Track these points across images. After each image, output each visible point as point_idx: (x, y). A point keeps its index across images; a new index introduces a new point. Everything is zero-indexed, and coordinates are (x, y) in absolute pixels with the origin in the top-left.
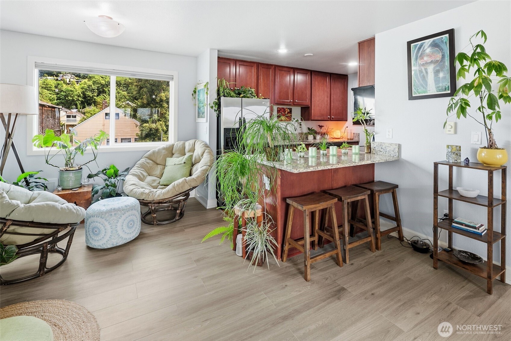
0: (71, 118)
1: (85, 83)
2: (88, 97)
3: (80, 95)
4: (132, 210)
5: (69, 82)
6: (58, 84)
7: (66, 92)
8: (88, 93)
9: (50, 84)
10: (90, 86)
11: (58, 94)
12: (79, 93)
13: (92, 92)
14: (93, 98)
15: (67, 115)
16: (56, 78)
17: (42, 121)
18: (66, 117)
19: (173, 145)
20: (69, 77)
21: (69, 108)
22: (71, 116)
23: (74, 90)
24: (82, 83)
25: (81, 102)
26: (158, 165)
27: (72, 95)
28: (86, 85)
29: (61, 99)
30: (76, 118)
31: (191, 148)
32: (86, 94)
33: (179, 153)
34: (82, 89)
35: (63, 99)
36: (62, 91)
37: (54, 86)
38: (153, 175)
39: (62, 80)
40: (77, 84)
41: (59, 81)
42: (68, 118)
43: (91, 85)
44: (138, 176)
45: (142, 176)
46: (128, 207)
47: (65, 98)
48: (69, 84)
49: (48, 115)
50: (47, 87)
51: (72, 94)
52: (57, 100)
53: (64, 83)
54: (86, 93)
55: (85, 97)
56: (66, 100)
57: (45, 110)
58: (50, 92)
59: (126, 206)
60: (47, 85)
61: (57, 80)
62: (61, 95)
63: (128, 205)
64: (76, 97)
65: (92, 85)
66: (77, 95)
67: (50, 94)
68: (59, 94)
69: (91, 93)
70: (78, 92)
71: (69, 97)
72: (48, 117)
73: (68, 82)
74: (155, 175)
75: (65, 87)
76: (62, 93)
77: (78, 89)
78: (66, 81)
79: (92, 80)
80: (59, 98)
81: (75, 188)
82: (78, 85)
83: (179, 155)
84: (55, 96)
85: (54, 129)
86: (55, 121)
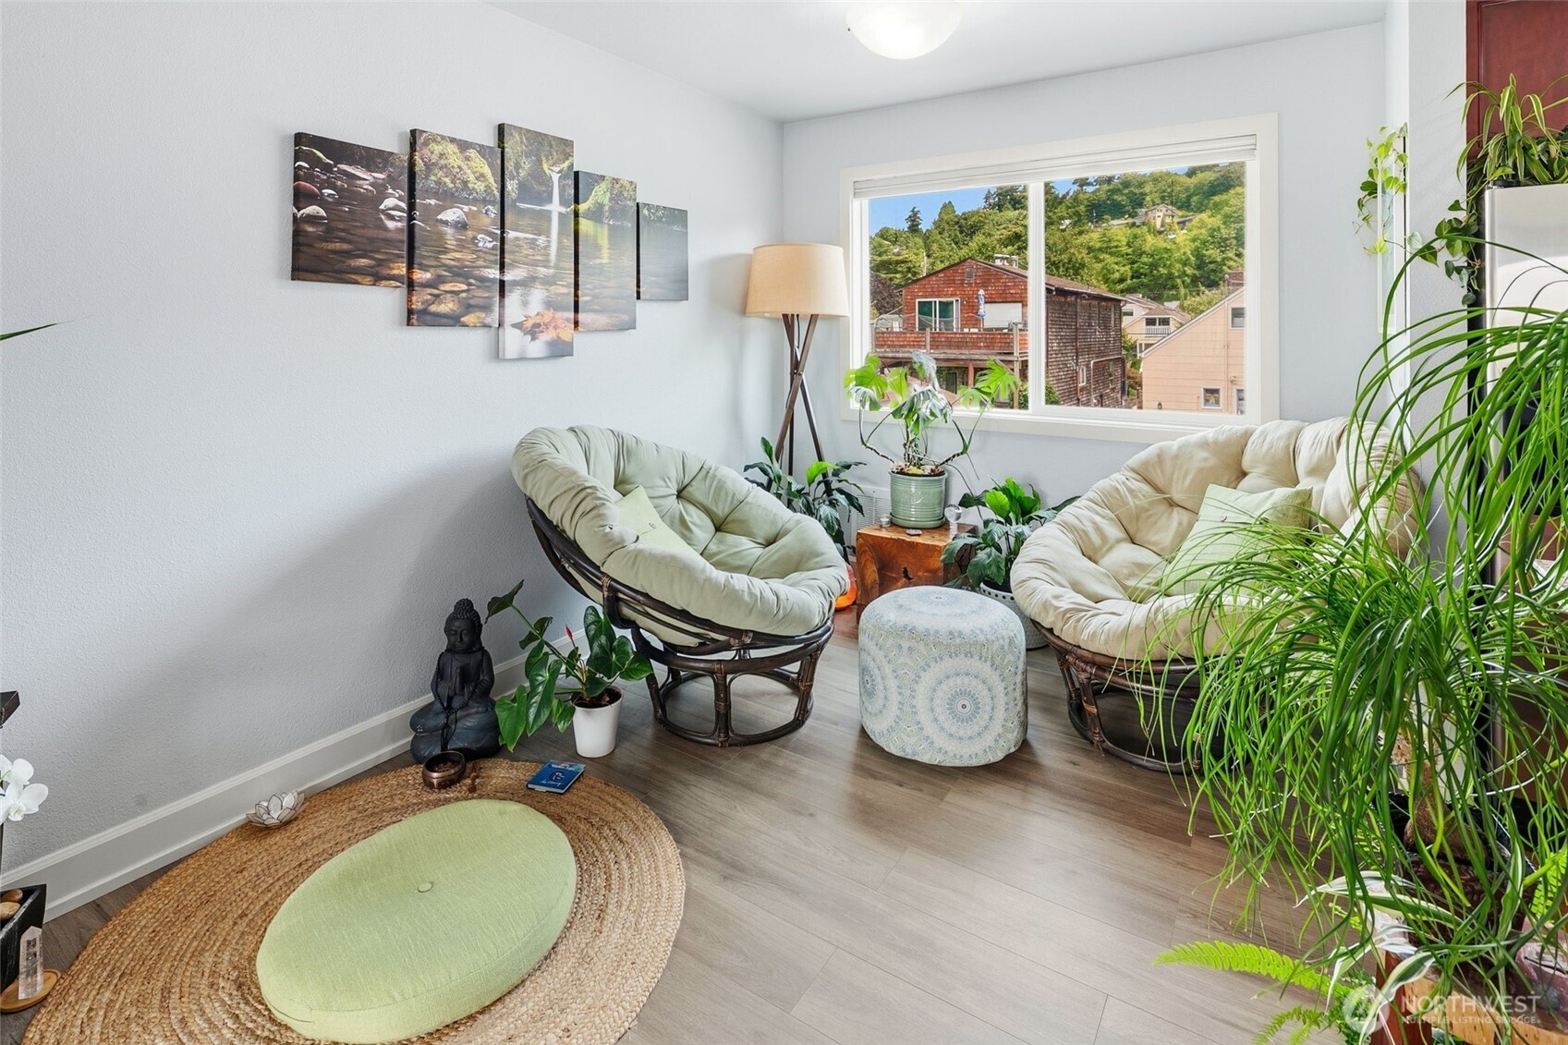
0: (1157, 326)
1: (1202, 225)
2: (1210, 263)
3: (1189, 259)
4: (969, 654)
5: (1162, 226)
6: (1135, 237)
7: (1152, 256)
8: (1211, 252)
9: (1115, 238)
10: (1215, 230)
11: (1133, 263)
12: (1185, 253)
13: (1222, 246)
14: (1225, 265)
15: (1147, 319)
16: (1130, 220)
18: (1144, 323)
19: (1247, 435)
20: (1161, 214)
21: (1158, 298)
22: (1155, 319)
23: (1173, 247)
24: (1193, 226)
25: (1192, 280)
26: (1176, 510)
27: (1168, 262)
28: (1203, 231)
29: (1142, 274)
30: (1168, 324)
31: (1320, 459)
32: (1204, 255)
33: (1267, 474)
34: (1194, 240)
35: (1145, 275)
36: (1144, 252)
37: (1124, 243)
38: (1149, 543)
39: (1144, 224)
40: (1182, 229)
41: (1138, 226)
42: (1149, 327)
43: (1219, 229)
44: (1083, 535)
45: (1096, 539)
46: (958, 641)
47: (1151, 272)
48: (1160, 233)
49: (1090, 318)
50: (1110, 248)
51: (1167, 260)
52: (1131, 279)
53: (1149, 231)
54: (1204, 252)
55: (1201, 263)
56: (1153, 276)
57: (1082, 305)
58: (1116, 261)
59: (951, 633)
60: (1110, 241)
61: (1134, 225)
62: (1142, 263)
63: (960, 633)
64: (1178, 266)
65: (1222, 226)
66: (1182, 259)
67: (1116, 264)
68: (1136, 262)
69: (1218, 251)
70: (1182, 251)
71: (1161, 269)
72: (1090, 325)
73: (1158, 226)
74: (1154, 544)
75: (1151, 242)
76: (1145, 259)
77: (1182, 244)
78: (1155, 226)
79: (1222, 212)
80: (1137, 271)
81: (913, 528)
82: (1185, 231)
83: (1265, 482)
84: (1127, 268)
85: (1105, 356)
86: (1108, 334)
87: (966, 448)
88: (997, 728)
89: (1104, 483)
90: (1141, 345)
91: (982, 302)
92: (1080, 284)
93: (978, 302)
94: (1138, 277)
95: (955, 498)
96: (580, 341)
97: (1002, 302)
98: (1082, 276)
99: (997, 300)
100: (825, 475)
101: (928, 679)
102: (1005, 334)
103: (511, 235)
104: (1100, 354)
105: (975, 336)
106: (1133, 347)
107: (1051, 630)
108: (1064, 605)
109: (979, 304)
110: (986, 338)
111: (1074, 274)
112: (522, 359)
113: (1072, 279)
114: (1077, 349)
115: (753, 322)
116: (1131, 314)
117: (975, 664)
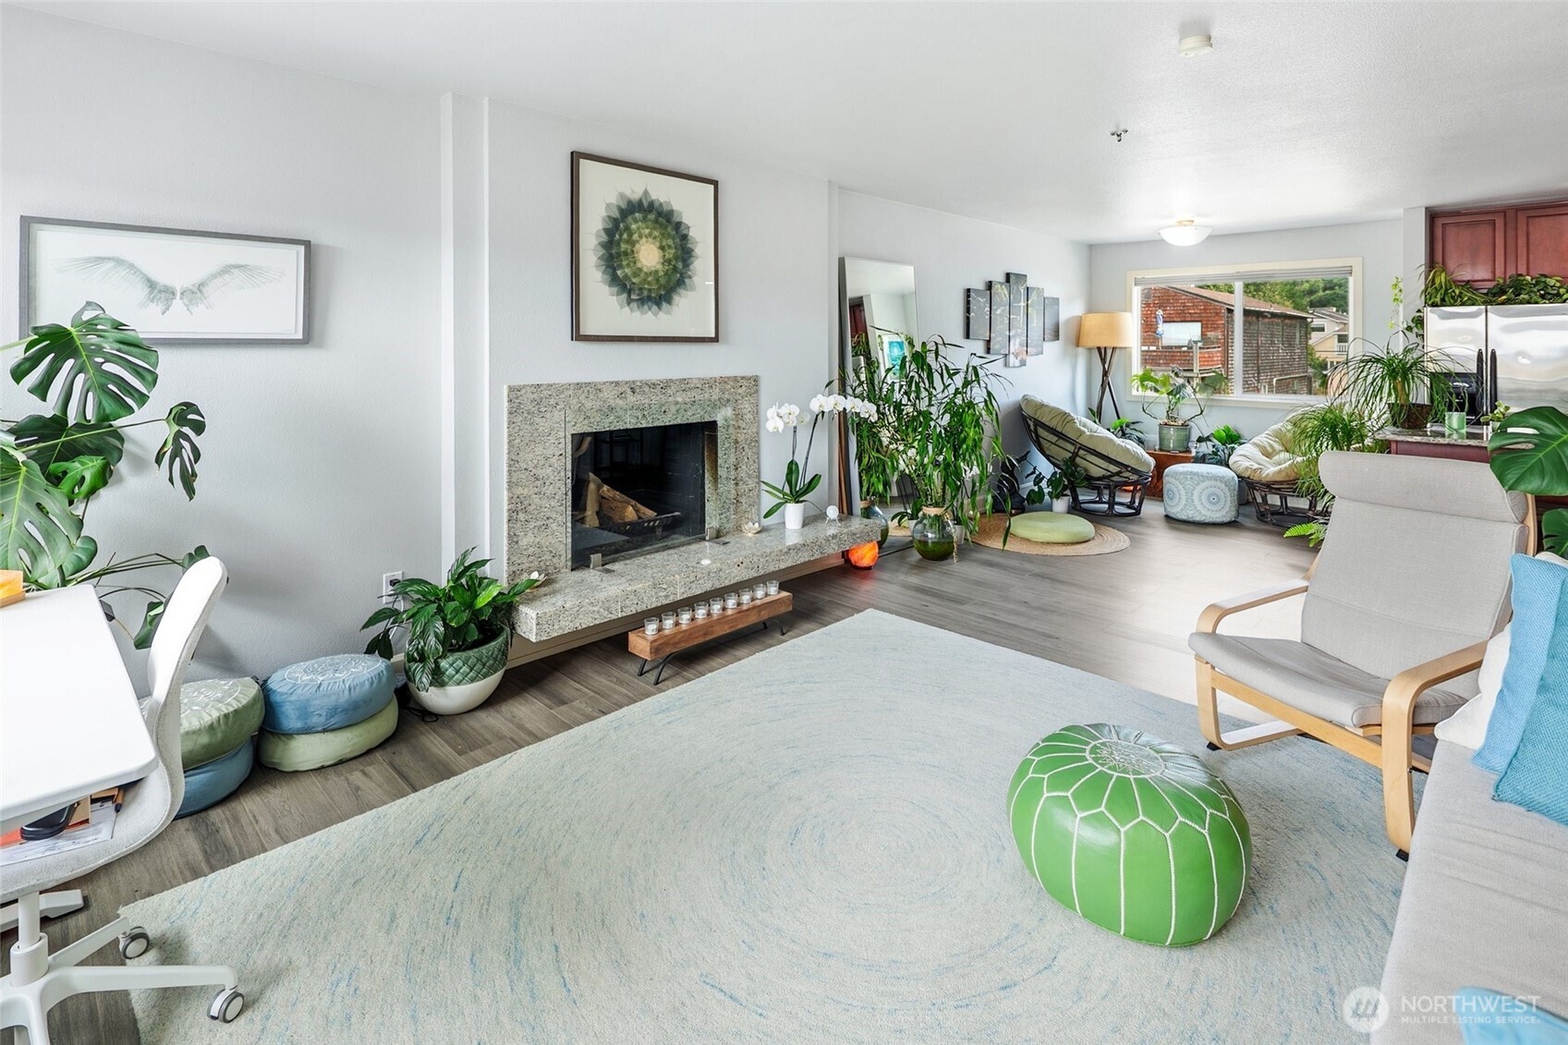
4: (1216, 480)
15: (1339, 336)
17: (1258, 353)
18: (1337, 340)
42: (1341, 344)
45: (1269, 449)
49: (1273, 335)
63: (1209, 475)
72: (1272, 343)
85: (1290, 374)
86: (1293, 352)
87: (1202, 412)
88: (1227, 509)
89: (1274, 427)
90: (1332, 363)
91: (1160, 322)
92: (1262, 301)
93: (1157, 321)
94: (1332, 288)
95: (1194, 437)
96: (1029, 360)
97: (1182, 321)
98: (1264, 293)
99: (1175, 319)
100: (1121, 427)
101: (1199, 489)
102: (1184, 352)
103: (1012, 317)
104: (1283, 372)
105: (1154, 354)
106: (1324, 366)
107: (1249, 478)
108: (1254, 467)
109: (1157, 323)
110: (1165, 356)
111: (1255, 290)
112: (1014, 367)
113: (1254, 296)
114: (1258, 367)
115: (1081, 350)
116: (1322, 329)
117: (1219, 484)
